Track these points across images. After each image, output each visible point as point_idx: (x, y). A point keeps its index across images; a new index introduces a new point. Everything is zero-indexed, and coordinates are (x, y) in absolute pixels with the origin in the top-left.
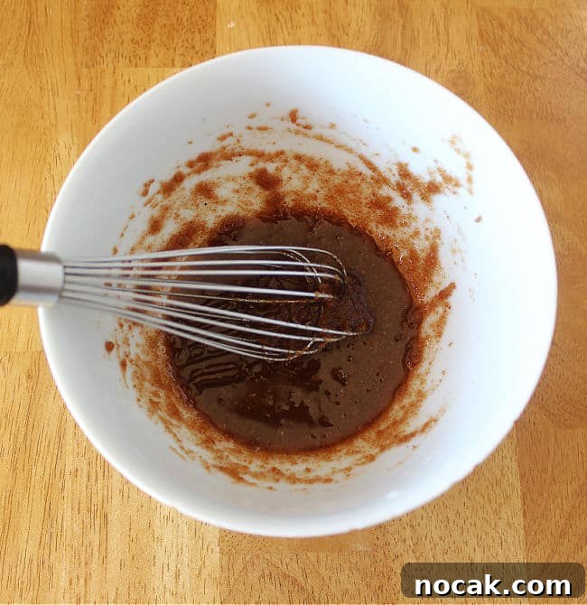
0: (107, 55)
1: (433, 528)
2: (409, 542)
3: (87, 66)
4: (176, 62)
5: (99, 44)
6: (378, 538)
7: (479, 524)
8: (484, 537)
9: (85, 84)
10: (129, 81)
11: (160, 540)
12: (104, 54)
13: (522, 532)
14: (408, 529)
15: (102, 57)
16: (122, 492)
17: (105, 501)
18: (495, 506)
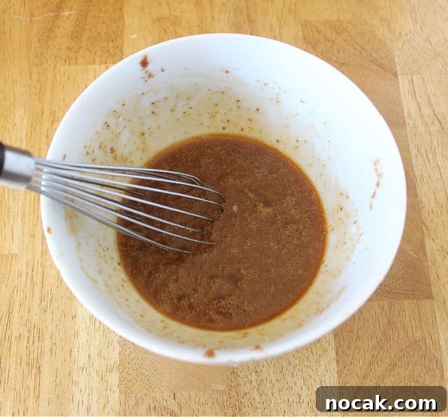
0: (50, 58)
1: (272, 374)
2: (254, 383)
3: (36, 65)
4: (96, 62)
5: (45, 51)
6: (232, 381)
7: (304, 369)
8: (308, 379)
9: (35, 77)
10: (64, 74)
11: (77, 383)
12: (48, 58)
13: (336, 375)
14: (253, 374)
15: (47, 59)
16: (51, 350)
17: (39, 356)
18: (316, 357)
